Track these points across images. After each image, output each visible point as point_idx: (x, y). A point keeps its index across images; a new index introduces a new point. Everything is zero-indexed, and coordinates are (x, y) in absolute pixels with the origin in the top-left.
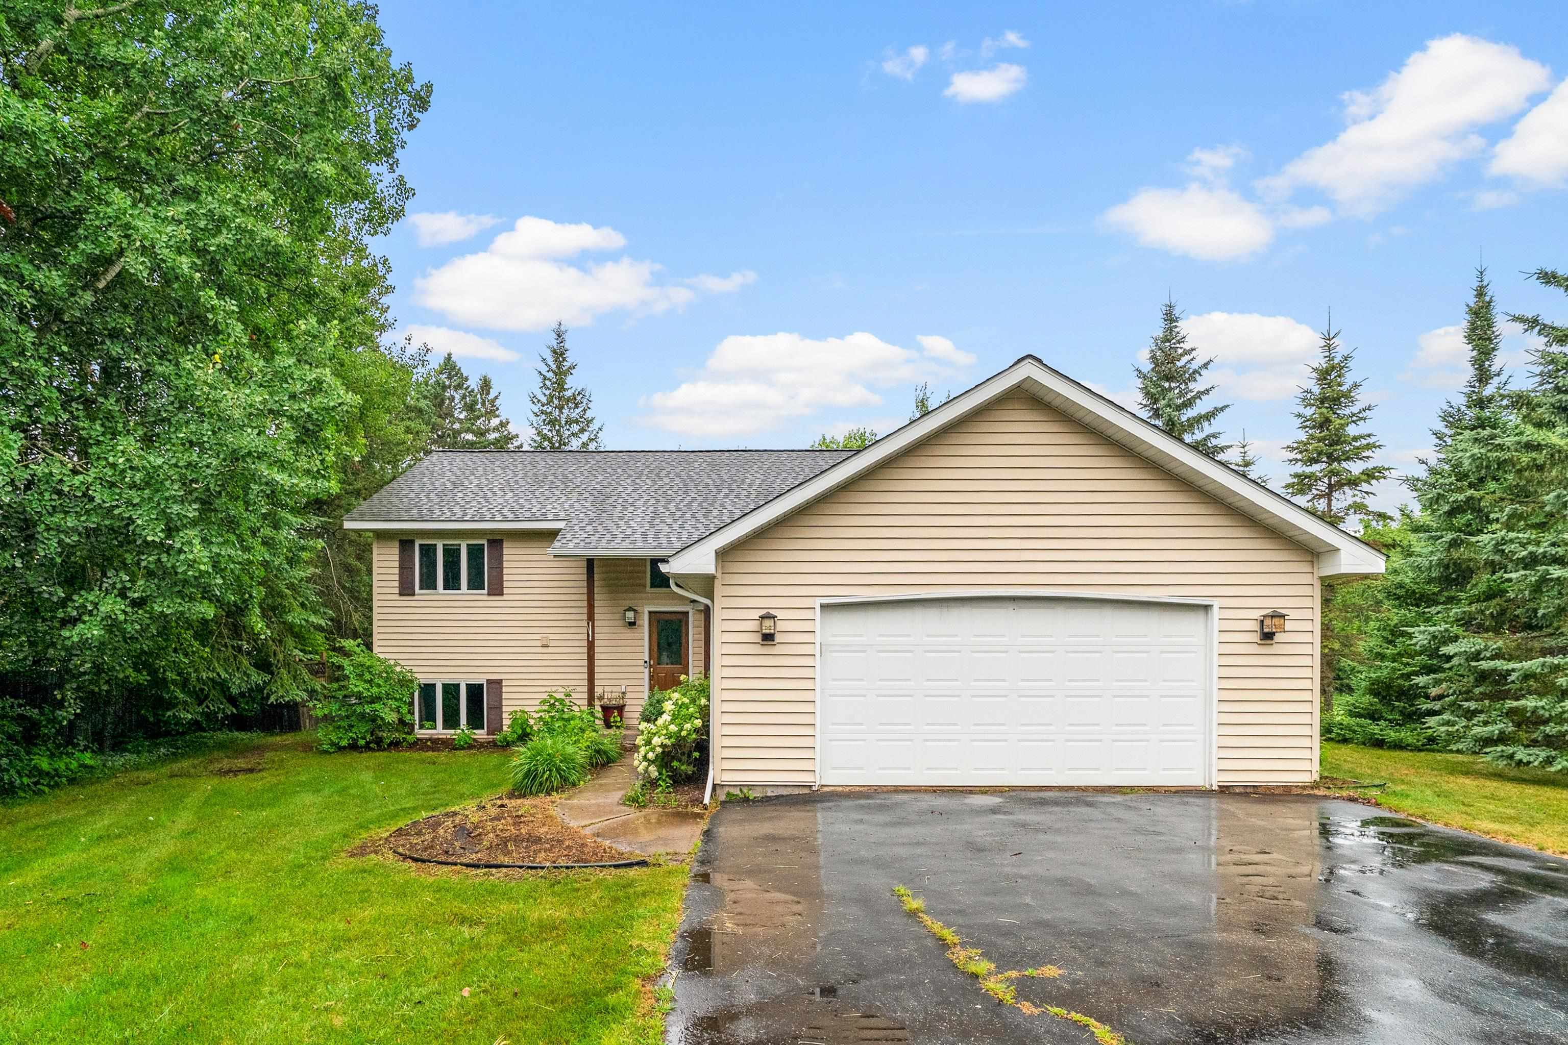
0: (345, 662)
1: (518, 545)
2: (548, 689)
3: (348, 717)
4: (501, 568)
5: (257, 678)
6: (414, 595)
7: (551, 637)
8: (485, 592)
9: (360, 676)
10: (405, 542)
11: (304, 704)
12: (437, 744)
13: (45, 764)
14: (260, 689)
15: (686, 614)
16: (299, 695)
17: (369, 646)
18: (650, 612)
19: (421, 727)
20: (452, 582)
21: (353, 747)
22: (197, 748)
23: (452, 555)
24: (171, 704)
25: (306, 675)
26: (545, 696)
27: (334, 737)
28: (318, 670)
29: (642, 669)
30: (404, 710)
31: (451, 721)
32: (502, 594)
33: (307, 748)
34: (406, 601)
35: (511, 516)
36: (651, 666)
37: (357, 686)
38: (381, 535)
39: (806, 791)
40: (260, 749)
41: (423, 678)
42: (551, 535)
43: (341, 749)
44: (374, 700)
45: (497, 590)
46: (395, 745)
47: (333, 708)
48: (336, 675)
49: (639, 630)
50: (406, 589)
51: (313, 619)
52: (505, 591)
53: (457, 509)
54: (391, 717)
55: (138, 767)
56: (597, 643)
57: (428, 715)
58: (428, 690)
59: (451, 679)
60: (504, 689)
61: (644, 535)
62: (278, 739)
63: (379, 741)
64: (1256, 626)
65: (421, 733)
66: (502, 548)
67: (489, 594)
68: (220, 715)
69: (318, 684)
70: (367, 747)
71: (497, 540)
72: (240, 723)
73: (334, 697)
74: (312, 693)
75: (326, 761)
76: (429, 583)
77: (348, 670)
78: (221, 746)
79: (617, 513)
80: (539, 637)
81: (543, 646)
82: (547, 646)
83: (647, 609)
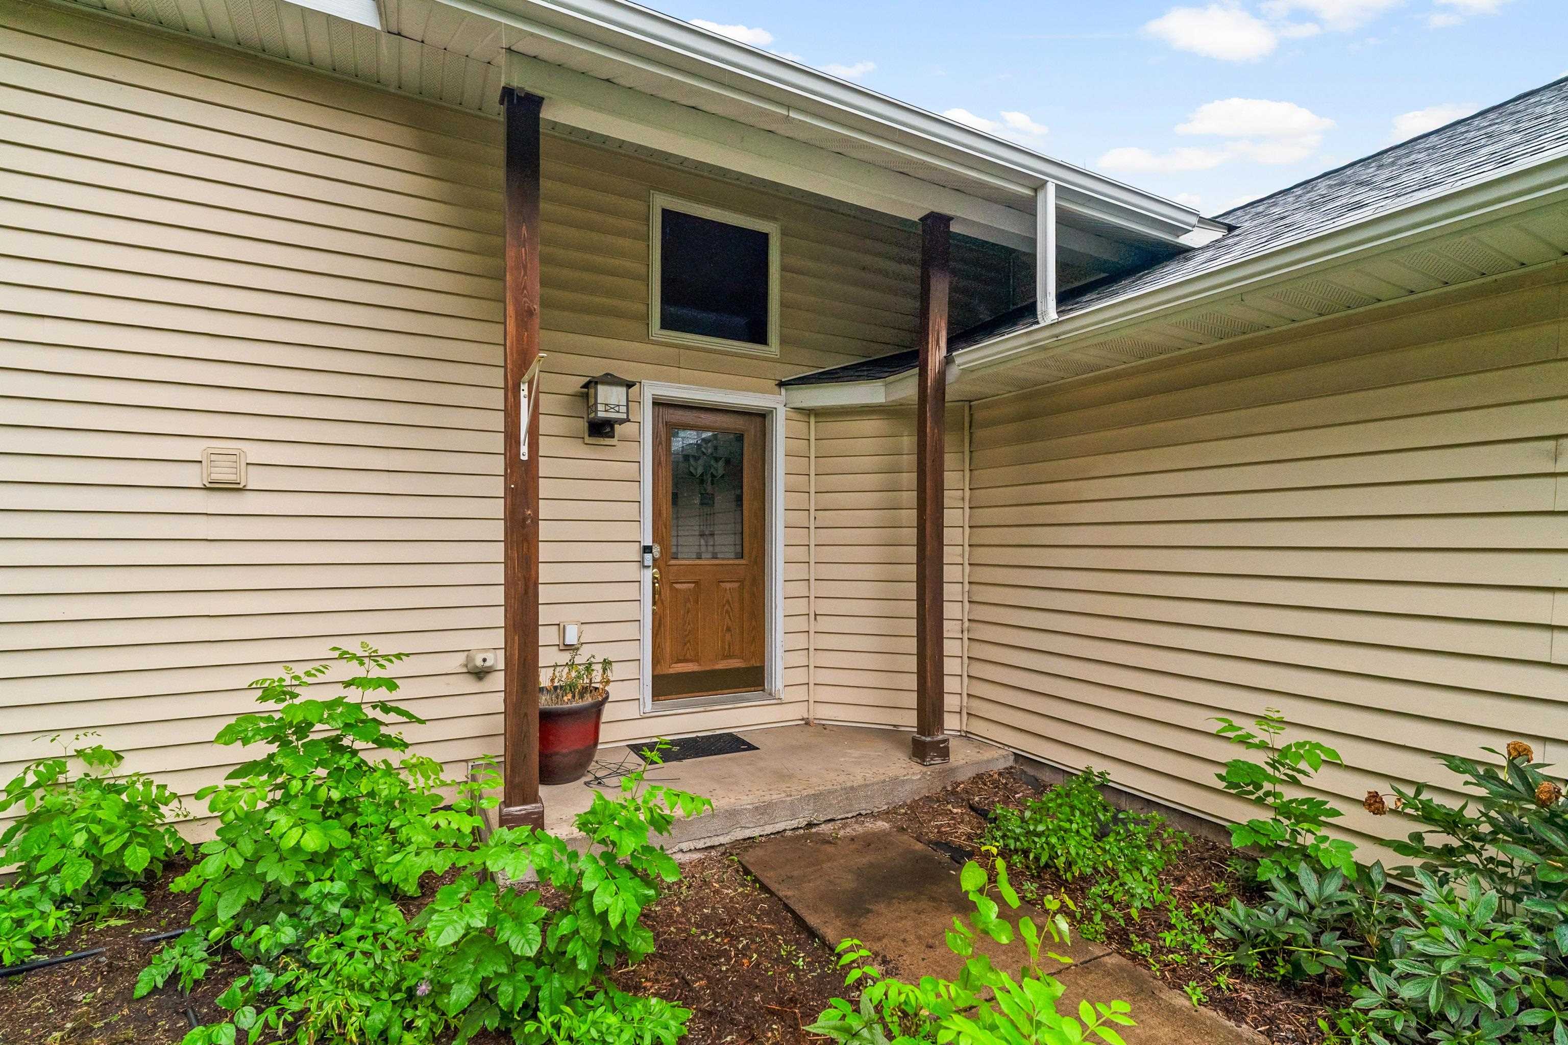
7: (254, 453)
18: (655, 403)
29: (632, 571)
36: (655, 563)
49: (624, 452)
80: (193, 450)
81: (214, 488)
82: (235, 489)
83: (651, 390)
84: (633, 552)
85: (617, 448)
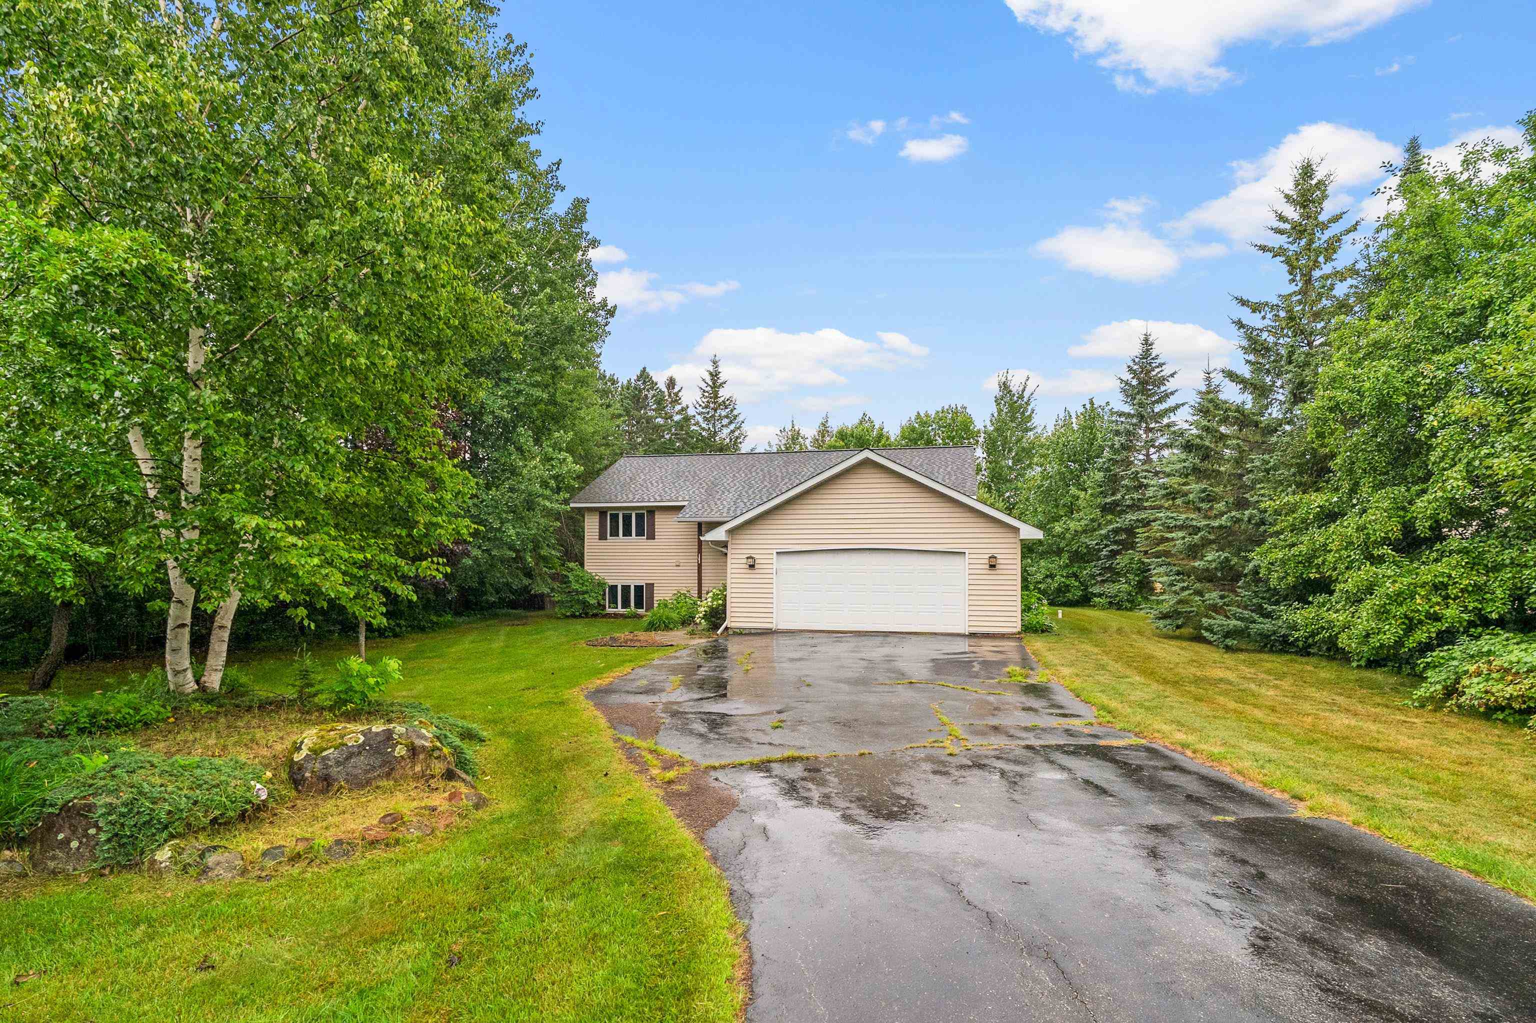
0: (569, 574)
1: (663, 513)
2: (678, 588)
3: (571, 601)
4: (654, 525)
5: (526, 581)
6: (606, 539)
7: (679, 561)
8: (645, 537)
9: (577, 581)
10: (602, 512)
11: (548, 596)
12: (616, 616)
13: (435, 619)
14: (526, 587)
16: (546, 590)
17: (582, 565)
19: (609, 607)
20: (627, 533)
21: (573, 616)
22: (495, 616)
23: (627, 519)
24: (485, 593)
25: (550, 581)
26: (676, 591)
27: (563, 611)
28: (554, 577)
30: (600, 598)
31: (626, 604)
32: (654, 539)
33: (549, 617)
34: (603, 542)
35: (658, 498)
37: (575, 586)
38: (591, 510)
39: (769, 631)
40: (526, 617)
41: (611, 583)
42: (680, 508)
43: (567, 617)
44: (584, 593)
45: (652, 536)
46: (595, 616)
47: (564, 597)
48: (564, 580)
50: (602, 536)
51: (553, 552)
52: (656, 537)
53: (630, 496)
54: (593, 601)
55: (470, 623)
56: (704, 564)
57: (614, 601)
58: (613, 588)
59: (626, 583)
60: (655, 588)
61: (729, 509)
62: (532, 614)
63: (587, 614)
64: (987, 561)
65: (609, 610)
66: (654, 515)
67: (647, 539)
68: (507, 600)
69: (556, 585)
70: (580, 616)
71: (652, 511)
72: (513, 605)
73: (563, 591)
74: (553, 590)
75: (560, 622)
76: (615, 533)
77: (571, 578)
78: (505, 615)
79: (718, 496)
82: (679, 566)
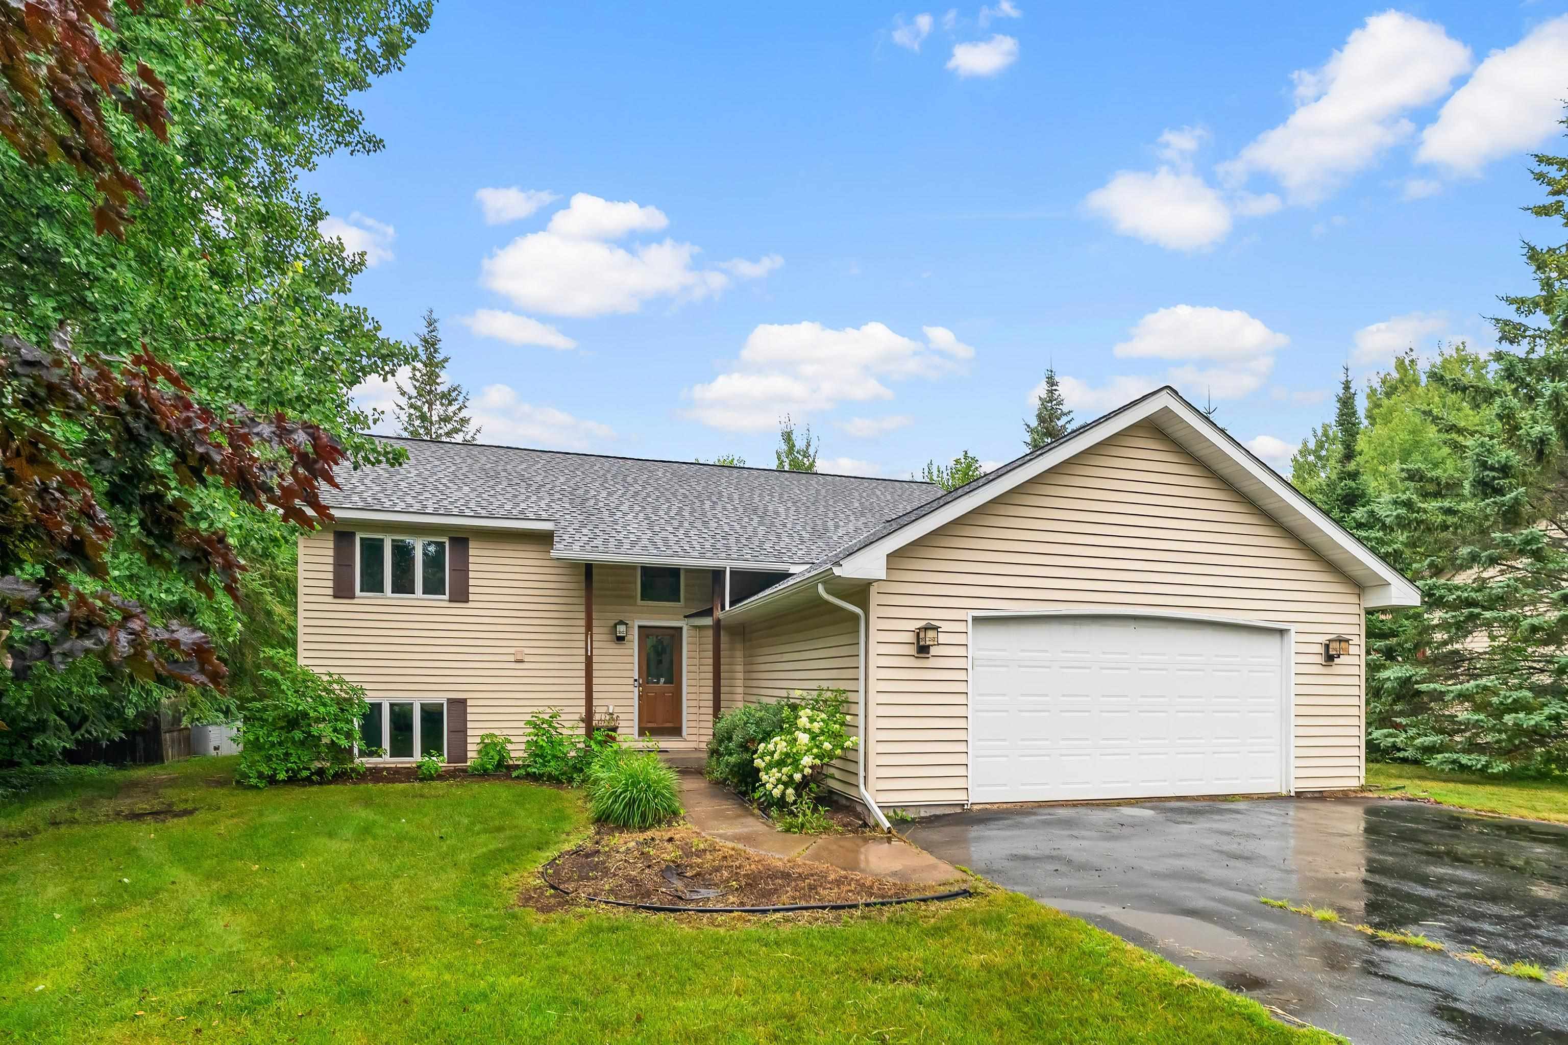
1: (486, 545)
2: (535, 710)
3: (280, 744)
4: (466, 571)
6: (353, 597)
7: (527, 651)
8: (446, 597)
10: (343, 533)
12: (375, 775)
15: (680, 629)
18: (640, 627)
19: (362, 754)
20: (403, 585)
21: (294, 780)
23: (402, 554)
26: (528, 717)
27: (264, 769)
29: (631, 688)
30: (338, 735)
31: (401, 747)
32: (467, 601)
34: (343, 605)
35: (480, 512)
36: (640, 685)
39: (959, 810)
41: (370, 698)
43: (279, 783)
45: (461, 595)
49: (628, 645)
50: (342, 590)
52: (471, 597)
56: (595, 659)
57: (372, 742)
58: (372, 714)
59: (401, 698)
60: (469, 710)
63: (321, 772)
64: (1321, 649)
65: (358, 763)
66: (467, 549)
67: (450, 601)
68: (104, 743)
70: (309, 780)
71: (461, 538)
73: (261, 719)
76: (373, 584)
80: (512, 650)
81: (517, 661)
82: (522, 661)
83: (637, 623)
84: (631, 681)
85: (627, 644)
